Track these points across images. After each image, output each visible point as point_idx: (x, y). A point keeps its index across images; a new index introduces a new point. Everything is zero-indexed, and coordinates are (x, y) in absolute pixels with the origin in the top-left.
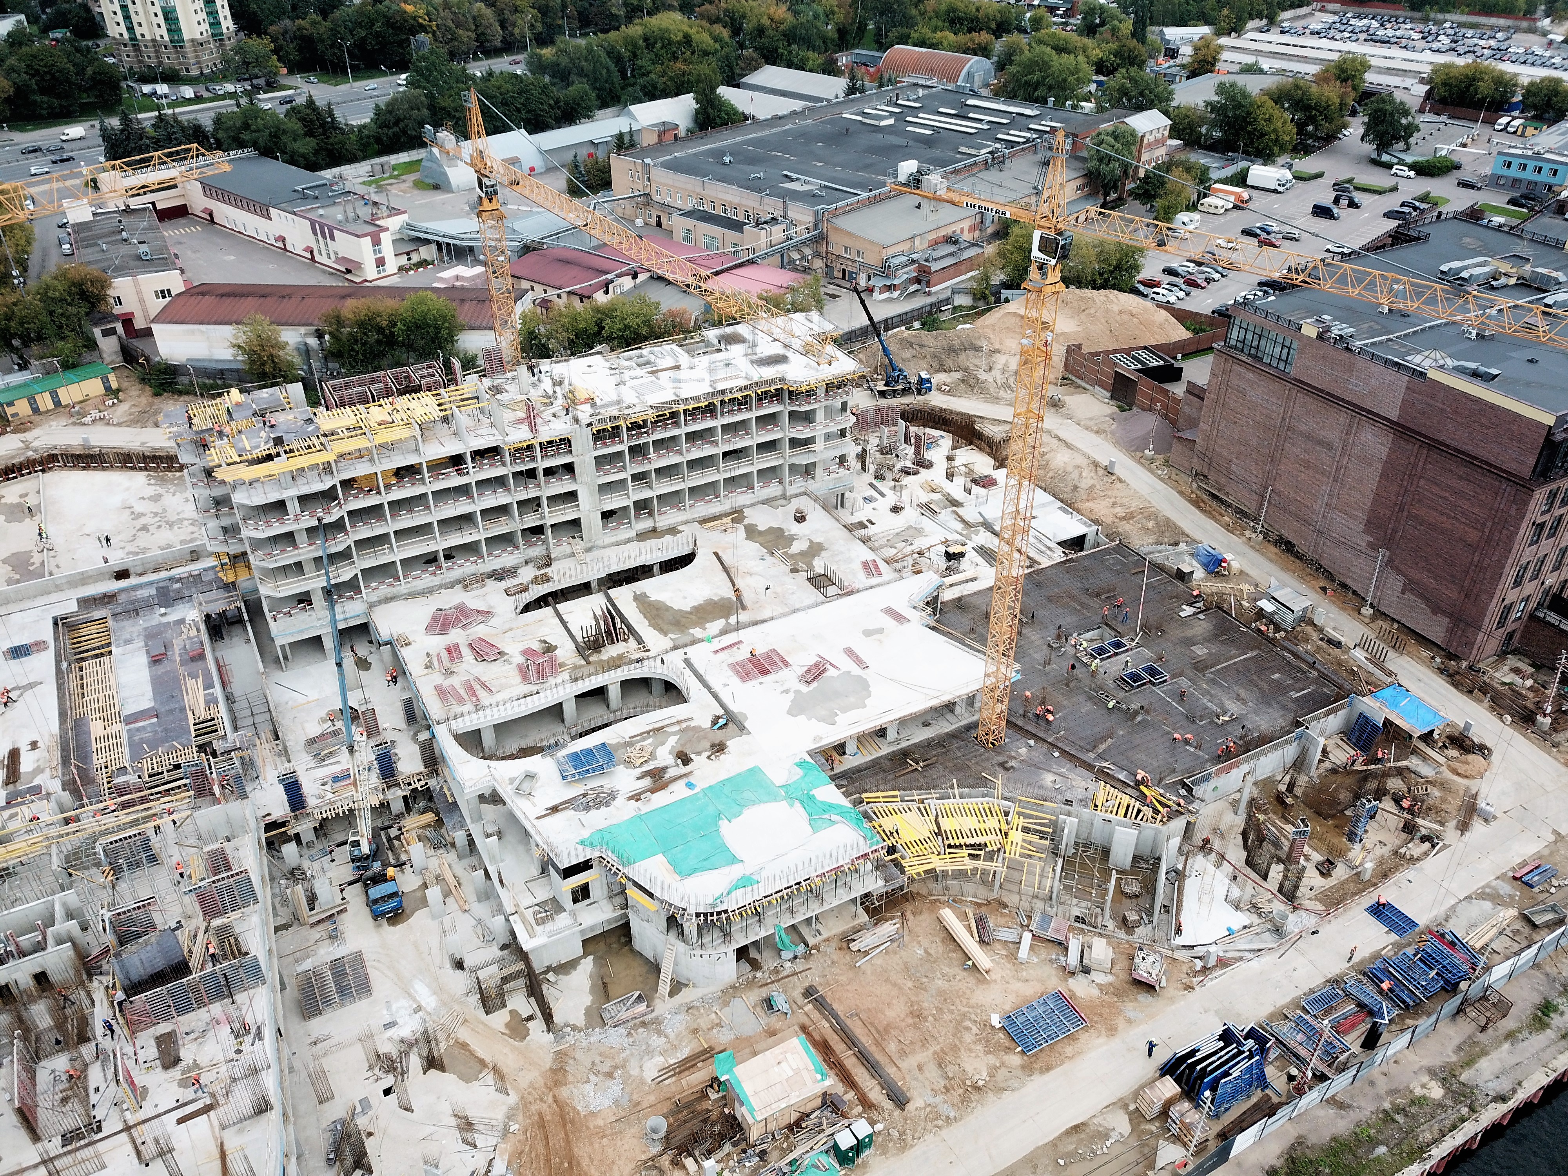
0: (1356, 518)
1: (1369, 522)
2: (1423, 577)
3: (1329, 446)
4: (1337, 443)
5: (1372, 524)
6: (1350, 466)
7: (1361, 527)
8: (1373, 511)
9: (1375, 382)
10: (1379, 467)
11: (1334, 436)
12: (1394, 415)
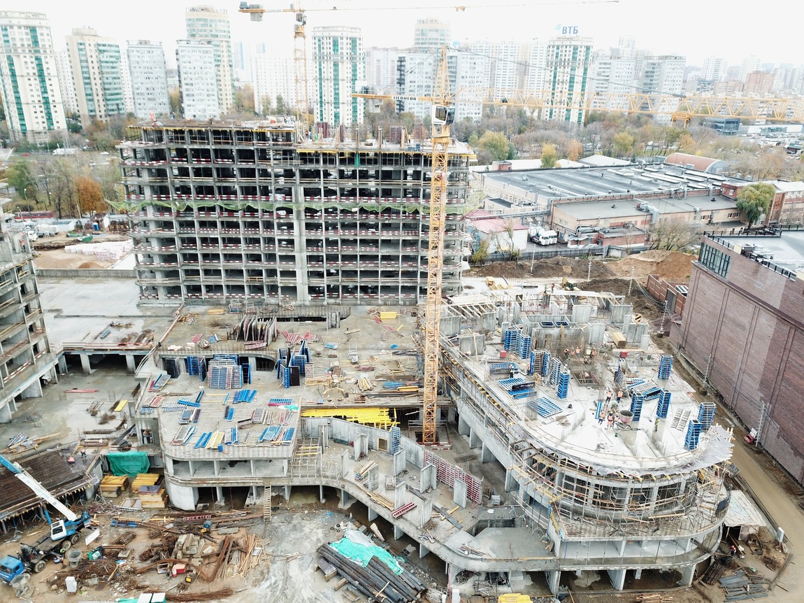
0: (754, 379)
1: (762, 383)
2: (790, 426)
3: (743, 328)
4: (747, 326)
5: (764, 384)
6: (753, 341)
7: (757, 386)
8: (764, 375)
9: (768, 282)
10: (768, 342)
11: (745, 321)
12: (777, 306)
